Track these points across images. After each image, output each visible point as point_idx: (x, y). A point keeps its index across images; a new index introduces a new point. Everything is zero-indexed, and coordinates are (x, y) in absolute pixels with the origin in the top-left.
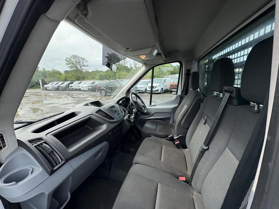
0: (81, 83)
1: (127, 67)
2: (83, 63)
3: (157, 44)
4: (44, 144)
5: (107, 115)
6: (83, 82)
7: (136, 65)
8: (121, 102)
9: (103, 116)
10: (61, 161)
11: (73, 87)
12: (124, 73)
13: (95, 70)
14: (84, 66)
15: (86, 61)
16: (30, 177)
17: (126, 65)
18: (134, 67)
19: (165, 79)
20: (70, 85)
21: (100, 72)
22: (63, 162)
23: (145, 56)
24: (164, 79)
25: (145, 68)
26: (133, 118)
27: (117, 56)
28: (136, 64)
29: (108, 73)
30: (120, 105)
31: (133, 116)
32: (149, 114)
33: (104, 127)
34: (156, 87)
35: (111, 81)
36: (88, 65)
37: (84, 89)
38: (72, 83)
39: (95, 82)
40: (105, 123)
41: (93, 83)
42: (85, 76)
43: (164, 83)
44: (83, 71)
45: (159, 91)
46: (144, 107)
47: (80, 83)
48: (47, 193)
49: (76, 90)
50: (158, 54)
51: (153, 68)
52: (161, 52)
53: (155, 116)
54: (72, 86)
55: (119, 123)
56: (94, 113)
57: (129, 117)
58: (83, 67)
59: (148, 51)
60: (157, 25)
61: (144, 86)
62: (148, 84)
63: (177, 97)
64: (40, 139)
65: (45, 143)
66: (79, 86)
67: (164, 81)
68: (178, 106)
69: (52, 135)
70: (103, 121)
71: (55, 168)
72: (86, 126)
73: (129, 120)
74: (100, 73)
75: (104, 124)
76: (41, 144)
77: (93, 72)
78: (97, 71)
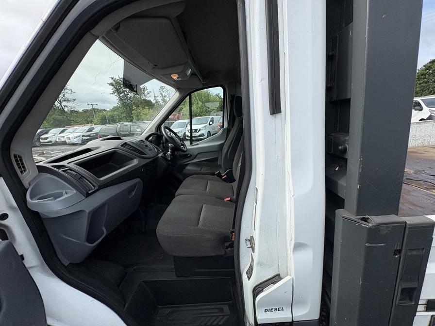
0: (66, 131)
1: (150, 101)
2: (64, 96)
3: (190, 61)
4: (70, 171)
5: (136, 150)
6: (70, 129)
7: (165, 98)
8: (151, 138)
9: (132, 150)
10: (93, 188)
11: (48, 140)
12: (146, 110)
13: (89, 108)
14: (68, 101)
15: (70, 92)
16: (65, 196)
17: (147, 99)
18: (161, 102)
19: (213, 118)
20: (43, 137)
21: (101, 111)
22: (96, 188)
23: (177, 76)
24: (211, 117)
25: (180, 94)
26: (170, 155)
27: (130, 82)
28: (165, 96)
29: (116, 113)
30: (151, 142)
31: (169, 153)
32: (191, 156)
33: (135, 162)
34: (200, 130)
35: (125, 124)
36: (74, 98)
37: (74, 141)
38: (46, 133)
39: (93, 128)
40: (136, 158)
41: (90, 130)
42: (72, 119)
43: (211, 123)
44: (66, 110)
45: (204, 136)
46: (182, 145)
47: (63, 132)
48: (87, 211)
49: (56, 144)
50: (193, 74)
51: (190, 95)
52: (195, 71)
53: (199, 158)
54: (46, 138)
55: (152, 159)
56: (119, 146)
57: (165, 154)
58: (64, 104)
59: (180, 69)
60: (186, 42)
61: (181, 129)
62: (186, 127)
63: (224, 131)
64: (63, 166)
65: (70, 169)
66: (62, 137)
67: (211, 121)
68: (225, 142)
69: (75, 164)
70: (134, 156)
71: (90, 192)
72: (111, 163)
73: (164, 157)
74: (101, 114)
75: (133, 159)
76: (67, 170)
77: (86, 111)
78: (94, 110)
